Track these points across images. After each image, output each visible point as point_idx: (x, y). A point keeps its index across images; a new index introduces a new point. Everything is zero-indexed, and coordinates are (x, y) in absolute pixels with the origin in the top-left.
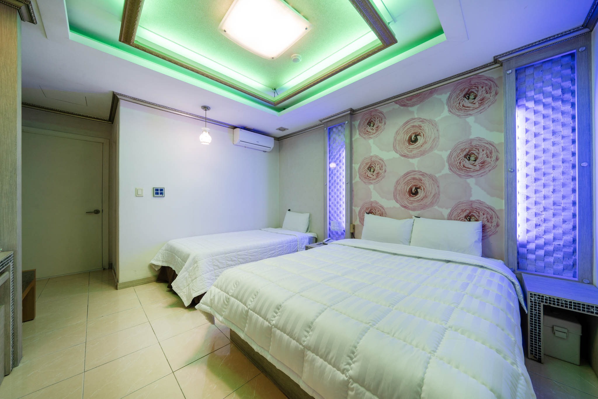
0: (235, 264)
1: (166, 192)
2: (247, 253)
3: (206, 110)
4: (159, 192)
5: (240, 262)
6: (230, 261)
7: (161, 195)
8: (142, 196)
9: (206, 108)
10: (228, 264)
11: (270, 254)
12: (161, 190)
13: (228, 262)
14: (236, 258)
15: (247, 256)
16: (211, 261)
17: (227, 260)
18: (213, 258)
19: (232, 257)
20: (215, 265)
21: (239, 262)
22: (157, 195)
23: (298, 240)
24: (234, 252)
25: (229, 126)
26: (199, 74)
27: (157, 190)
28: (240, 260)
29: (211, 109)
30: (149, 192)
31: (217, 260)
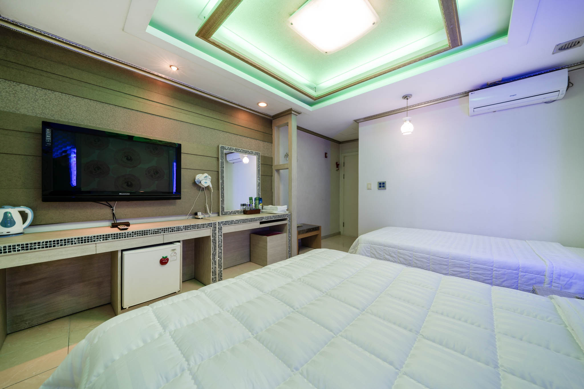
0: (393, 260)
1: (387, 185)
2: (411, 254)
3: (407, 99)
4: (382, 185)
5: (400, 261)
6: (389, 255)
7: (383, 188)
8: (371, 189)
9: (406, 97)
10: (385, 257)
11: (453, 271)
12: (384, 183)
13: (385, 255)
14: (395, 254)
15: (411, 258)
16: (369, 248)
17: (384, 253)
18: (372, 245)
19: (390, 252)
20: (372, 253)
21: (398, 261)
22: (380, 188)
23: (547, 274)
24: (395, 248)
25: (462, 96)
26: (396, 69)
27: (380, 184)
28: (401, 259)
29: (413, 96)
30: (375, 186)
31: (375, 249)
